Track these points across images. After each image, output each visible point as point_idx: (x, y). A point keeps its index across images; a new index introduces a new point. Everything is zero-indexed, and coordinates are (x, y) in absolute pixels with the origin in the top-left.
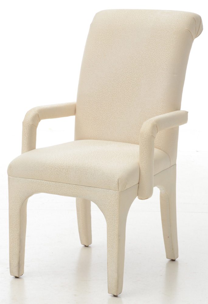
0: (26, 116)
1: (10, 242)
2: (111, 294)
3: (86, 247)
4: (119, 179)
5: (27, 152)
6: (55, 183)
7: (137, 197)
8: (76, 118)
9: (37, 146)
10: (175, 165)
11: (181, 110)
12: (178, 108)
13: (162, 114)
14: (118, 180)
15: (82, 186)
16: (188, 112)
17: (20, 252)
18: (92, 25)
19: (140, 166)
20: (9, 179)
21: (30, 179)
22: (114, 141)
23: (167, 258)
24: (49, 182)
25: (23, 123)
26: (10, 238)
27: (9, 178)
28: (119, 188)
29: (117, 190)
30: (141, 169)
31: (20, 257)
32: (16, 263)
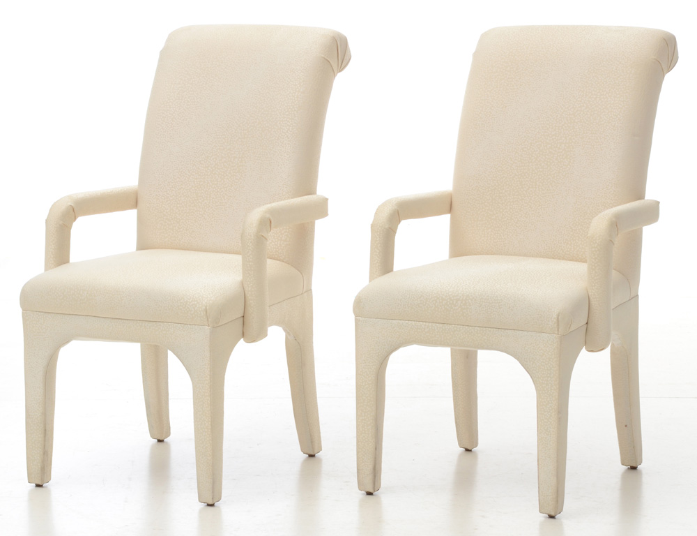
0: (376, 213)
1: (357, 432)
2: (545, 515)
3: (468, 452)
4: (559, 314)
5: (380, 276)
6: (441, 325)
7: (584, 348)
8: (452, 219)
9: (396, 268)
10: (637, 295)
11: (646, 198)
12: (640, 195)
13: (615, 206)
14: (558, 316)
15: (492, 330)
16: (659, 202)
17: (376, 449)
18: (476, 55)
19: (590, 294)
20: (357, 322)
21: (395, 321)
22: (525, 255)
23: (623, 464)
24: (430, 324)
25: (372, 226)
26: (358, 426)
27: (356, 320)
28: (560, 330)
29: (556, 332)
30: (591, 298)
31: (375, 458)
32: (368, 467)
